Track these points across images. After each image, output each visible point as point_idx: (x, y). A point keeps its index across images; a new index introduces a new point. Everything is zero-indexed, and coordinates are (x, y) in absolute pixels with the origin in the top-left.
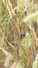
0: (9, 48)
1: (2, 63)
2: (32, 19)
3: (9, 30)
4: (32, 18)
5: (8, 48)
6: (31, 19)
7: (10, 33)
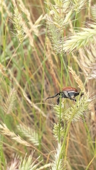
0: (31, 114)
1: (13, 152)
2: (84, 42)
3: (30, 69)
4: (83, 40)
5: (28, 115)
6: (81, 43)
7: (32, 77)
